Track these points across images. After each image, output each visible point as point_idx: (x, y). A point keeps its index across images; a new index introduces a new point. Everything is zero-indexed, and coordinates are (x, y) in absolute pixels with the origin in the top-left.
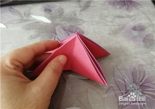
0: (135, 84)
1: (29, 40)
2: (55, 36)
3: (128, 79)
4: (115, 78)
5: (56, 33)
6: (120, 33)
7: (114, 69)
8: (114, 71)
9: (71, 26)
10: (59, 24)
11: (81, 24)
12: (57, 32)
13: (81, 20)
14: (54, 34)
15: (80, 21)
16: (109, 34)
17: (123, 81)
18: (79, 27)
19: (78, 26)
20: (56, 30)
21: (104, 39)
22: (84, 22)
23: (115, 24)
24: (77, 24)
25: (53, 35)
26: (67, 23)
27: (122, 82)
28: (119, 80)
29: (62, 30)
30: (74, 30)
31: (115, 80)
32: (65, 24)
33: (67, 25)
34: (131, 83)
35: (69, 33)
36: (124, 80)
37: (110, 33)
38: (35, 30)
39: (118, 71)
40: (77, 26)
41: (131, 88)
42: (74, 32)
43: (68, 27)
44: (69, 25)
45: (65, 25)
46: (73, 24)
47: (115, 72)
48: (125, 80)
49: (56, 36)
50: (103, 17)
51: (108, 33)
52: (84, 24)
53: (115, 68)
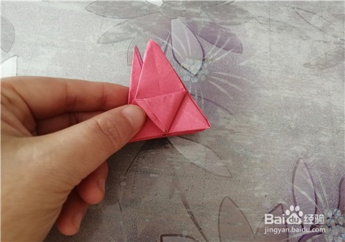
0: (339, 211)
1: (99, 45)
2: (167, 46)
3: (325, 195)
4: (295, 186)
5: (170, 36)
6: (337, 68)
7: (298, 162)
8: (296, 168)
9: (212, 24)
10: (181, 14)
11: (240, 24)
12: (172, 34)
13: (243, 12)
14: (165, 40)
15: (238, 15)
16: (307, 65)
17: (312, 197)
18: (233, 30)
19: (231, 27)
20: (173, 28)
21: (290, 77)
22: (249, 18)
23: (329, 38)
24: (229, 21)
25: (163, 43)
26: (203, 14)
27: (310, 199)
28: (303, 193)
29: (187, 32)
30: (219, 37)
31: (293, 191)
32: (198, 15)
33: (203, 19)
34: (331, 207)
35: (205, 43)
36: (316, 195)
37: (309, 64)
38: (118, 21)
39: (305, 169)
40: (227, 27)
41: (328, 218)
42: (216, 44)
43: (203, 26)
44: (208, 20)
45: (196, 19)
46: (217, 20)
47: (298, 172)
48: (319, 196)
49: (169, 45)
50: (300, 12)
51: (306, 62)
52: (247, 25)
53: (301, 161)
